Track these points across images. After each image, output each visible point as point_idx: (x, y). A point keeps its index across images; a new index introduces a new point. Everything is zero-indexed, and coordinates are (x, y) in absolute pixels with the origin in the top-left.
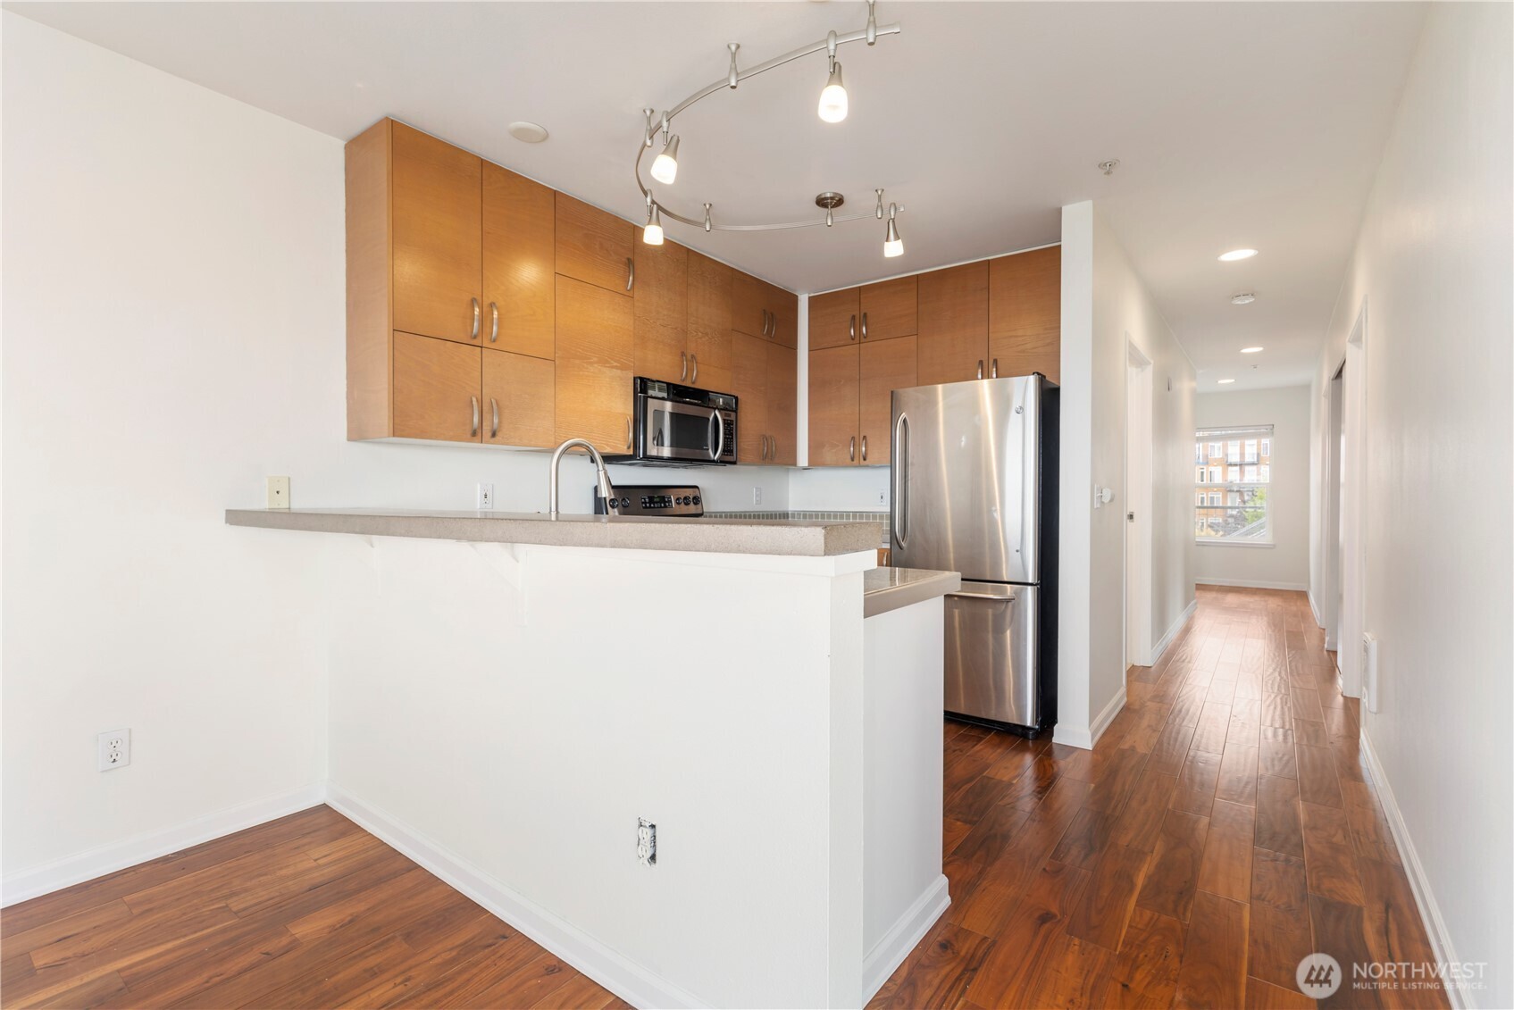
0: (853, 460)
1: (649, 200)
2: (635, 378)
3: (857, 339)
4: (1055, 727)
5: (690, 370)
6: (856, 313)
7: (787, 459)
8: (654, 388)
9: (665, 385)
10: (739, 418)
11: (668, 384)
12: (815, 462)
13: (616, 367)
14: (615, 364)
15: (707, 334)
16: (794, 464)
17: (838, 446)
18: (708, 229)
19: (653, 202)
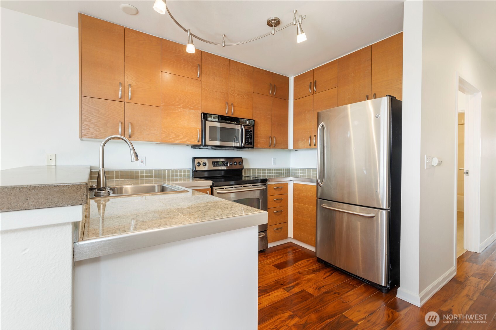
0: (310, 146)
1: (189, 33)
2: (201, 113)
3: (312, 92)
4: (398, 289)
5: (229, 109)
6: (312, 81)
7: (284, 146)
8: (211, 117)
9: (217, 116)
10: (255, 129)
11: (219, 115)
12: (296, 148)
13: (192, 109)
14: (191, 108)
15: (240, 95)
16: (287, 148)
17: (305, 140)
18: (223, 46)
19: (191, 34)
